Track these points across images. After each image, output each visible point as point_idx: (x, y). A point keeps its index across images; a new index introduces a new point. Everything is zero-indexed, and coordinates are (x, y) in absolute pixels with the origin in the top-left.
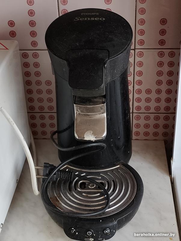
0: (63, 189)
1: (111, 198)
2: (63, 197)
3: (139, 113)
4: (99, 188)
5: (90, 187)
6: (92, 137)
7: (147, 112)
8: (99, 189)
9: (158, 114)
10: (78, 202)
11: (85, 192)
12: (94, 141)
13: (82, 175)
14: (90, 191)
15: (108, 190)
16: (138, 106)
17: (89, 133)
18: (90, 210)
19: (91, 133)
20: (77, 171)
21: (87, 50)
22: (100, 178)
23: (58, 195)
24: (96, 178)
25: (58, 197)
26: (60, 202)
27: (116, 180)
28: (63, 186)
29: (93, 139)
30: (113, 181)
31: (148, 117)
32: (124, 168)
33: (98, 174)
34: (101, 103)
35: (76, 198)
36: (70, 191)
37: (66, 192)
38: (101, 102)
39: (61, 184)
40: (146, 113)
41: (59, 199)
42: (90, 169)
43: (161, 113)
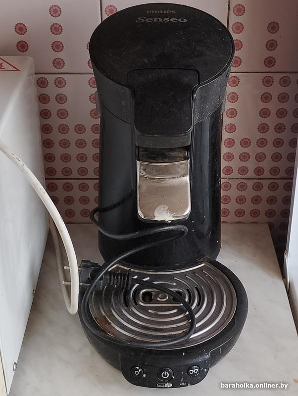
0: (116, 304)
1: (196, 316)
2: (117, 316)
3: (229, 179)
4: (175, 300)
5: (159, 299)
6: (168, 216)
7: (242, 176)
8: (174, 302)
9: (259, 181)
10: (143, 324)
11: (151, 308)
12: (169, 222)
13: (144, 280)
14: (160, 305)
15: (189, 303)
16: (228, 167)
17: (162, 209)
18: (164, 337)
19: (166, 209)
20: (135, 274)
21: (163, 70)
22: (175, 284)
23: (108, 314)
24: (168, 284)
25: (108, 317)
26: (113, 324)
27: (201, 287)
28: (114, 299)
29: (168, 218)
30: (196, 288)
31: (244, 184)
32: (212, 267)
33: (171, 278)
34: (183, 159)
35: (139, 318)
36: (127, 306)
37: (120, 309)
38: (182, 157)
39: (111, 296)
40: (241, 179)
41: (110, 319)
42: (157, 270)
43: (264, 179)
